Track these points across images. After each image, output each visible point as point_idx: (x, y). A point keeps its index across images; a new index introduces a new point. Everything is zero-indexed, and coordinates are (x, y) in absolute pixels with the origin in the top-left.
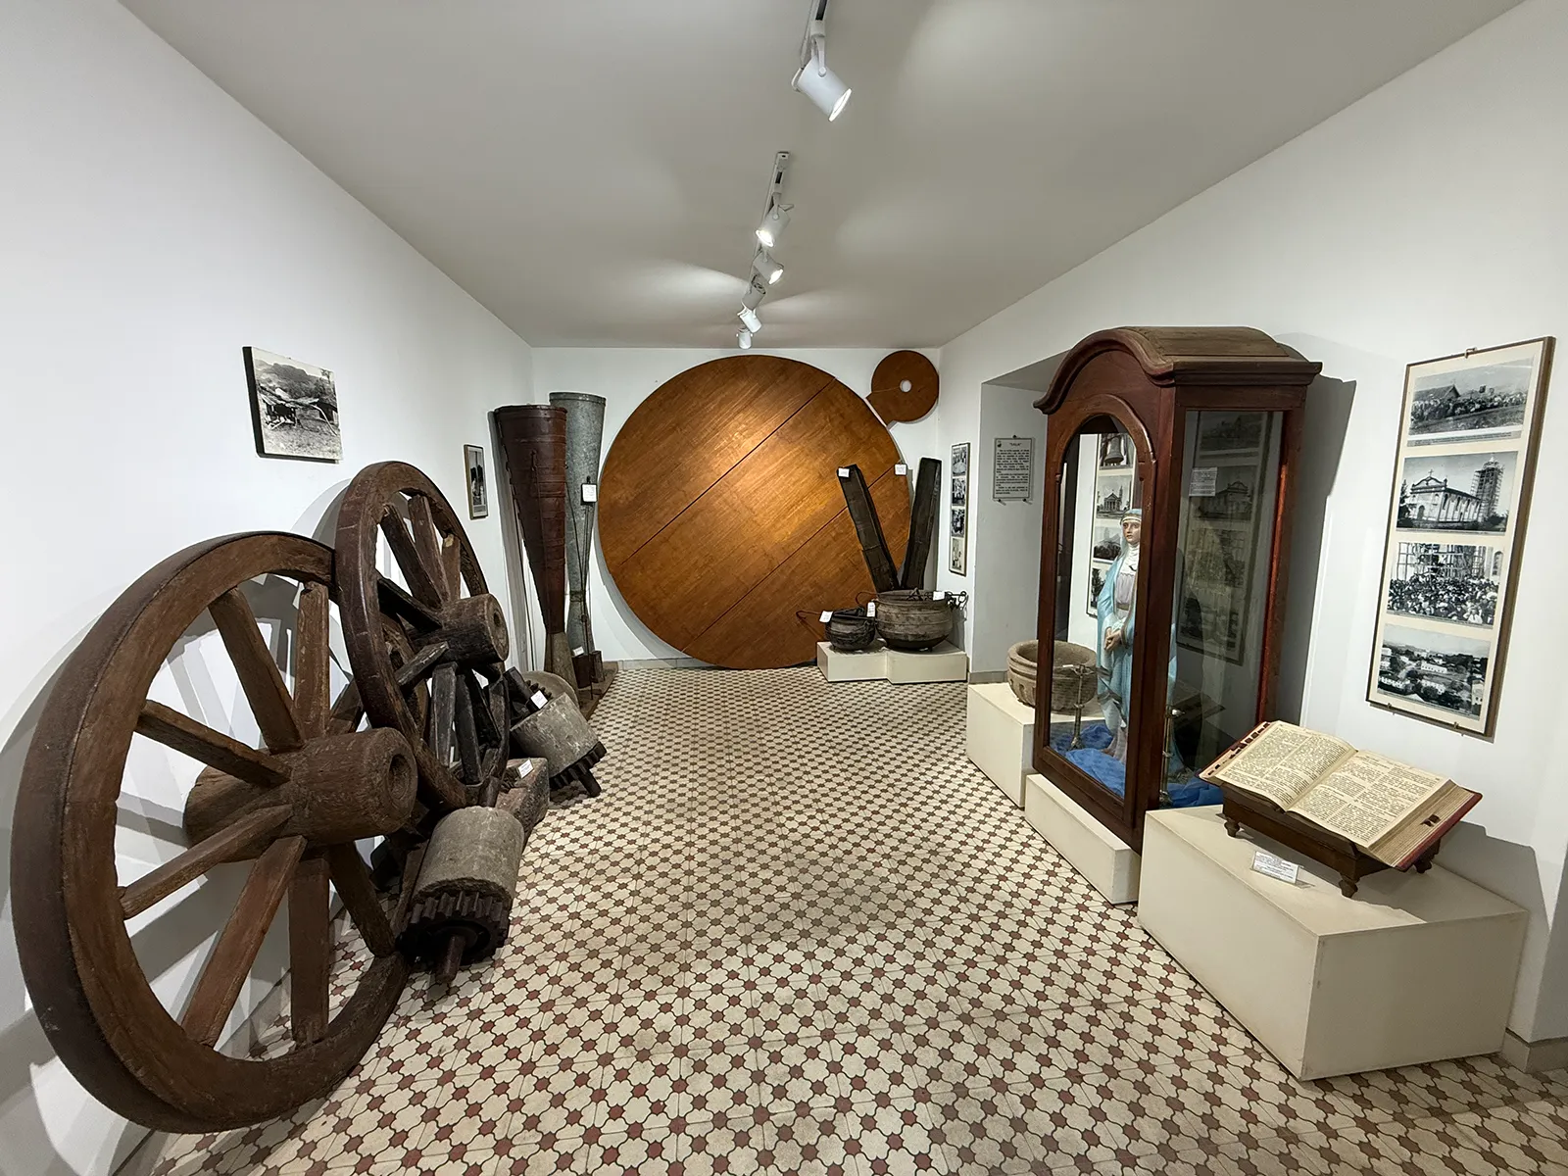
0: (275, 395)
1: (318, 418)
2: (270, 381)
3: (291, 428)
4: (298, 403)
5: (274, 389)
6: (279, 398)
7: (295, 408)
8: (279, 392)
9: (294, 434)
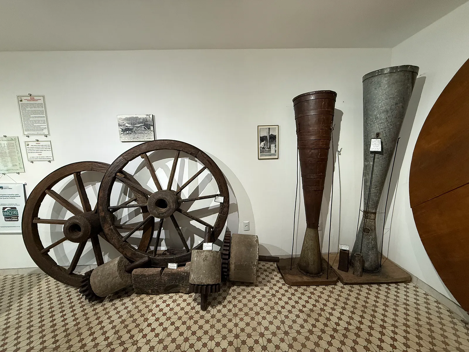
0: (125, 126)
1: (144, 129)
2: (124, 123)
3: (131, 134)
4: (134, 127)
5: (125, 124)
6: (127, 126)
7: (133, 128)
8: (127, 125)
9: (131, 135)
